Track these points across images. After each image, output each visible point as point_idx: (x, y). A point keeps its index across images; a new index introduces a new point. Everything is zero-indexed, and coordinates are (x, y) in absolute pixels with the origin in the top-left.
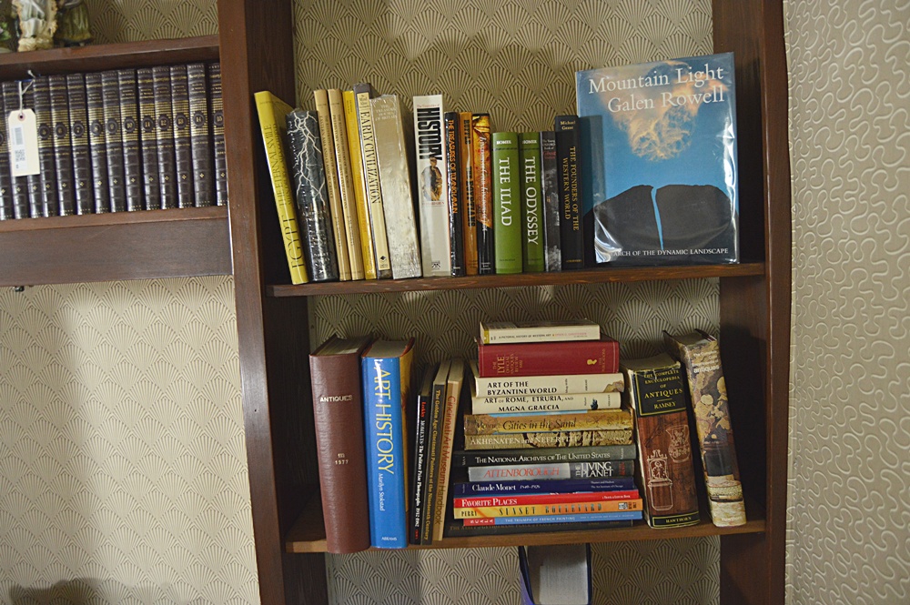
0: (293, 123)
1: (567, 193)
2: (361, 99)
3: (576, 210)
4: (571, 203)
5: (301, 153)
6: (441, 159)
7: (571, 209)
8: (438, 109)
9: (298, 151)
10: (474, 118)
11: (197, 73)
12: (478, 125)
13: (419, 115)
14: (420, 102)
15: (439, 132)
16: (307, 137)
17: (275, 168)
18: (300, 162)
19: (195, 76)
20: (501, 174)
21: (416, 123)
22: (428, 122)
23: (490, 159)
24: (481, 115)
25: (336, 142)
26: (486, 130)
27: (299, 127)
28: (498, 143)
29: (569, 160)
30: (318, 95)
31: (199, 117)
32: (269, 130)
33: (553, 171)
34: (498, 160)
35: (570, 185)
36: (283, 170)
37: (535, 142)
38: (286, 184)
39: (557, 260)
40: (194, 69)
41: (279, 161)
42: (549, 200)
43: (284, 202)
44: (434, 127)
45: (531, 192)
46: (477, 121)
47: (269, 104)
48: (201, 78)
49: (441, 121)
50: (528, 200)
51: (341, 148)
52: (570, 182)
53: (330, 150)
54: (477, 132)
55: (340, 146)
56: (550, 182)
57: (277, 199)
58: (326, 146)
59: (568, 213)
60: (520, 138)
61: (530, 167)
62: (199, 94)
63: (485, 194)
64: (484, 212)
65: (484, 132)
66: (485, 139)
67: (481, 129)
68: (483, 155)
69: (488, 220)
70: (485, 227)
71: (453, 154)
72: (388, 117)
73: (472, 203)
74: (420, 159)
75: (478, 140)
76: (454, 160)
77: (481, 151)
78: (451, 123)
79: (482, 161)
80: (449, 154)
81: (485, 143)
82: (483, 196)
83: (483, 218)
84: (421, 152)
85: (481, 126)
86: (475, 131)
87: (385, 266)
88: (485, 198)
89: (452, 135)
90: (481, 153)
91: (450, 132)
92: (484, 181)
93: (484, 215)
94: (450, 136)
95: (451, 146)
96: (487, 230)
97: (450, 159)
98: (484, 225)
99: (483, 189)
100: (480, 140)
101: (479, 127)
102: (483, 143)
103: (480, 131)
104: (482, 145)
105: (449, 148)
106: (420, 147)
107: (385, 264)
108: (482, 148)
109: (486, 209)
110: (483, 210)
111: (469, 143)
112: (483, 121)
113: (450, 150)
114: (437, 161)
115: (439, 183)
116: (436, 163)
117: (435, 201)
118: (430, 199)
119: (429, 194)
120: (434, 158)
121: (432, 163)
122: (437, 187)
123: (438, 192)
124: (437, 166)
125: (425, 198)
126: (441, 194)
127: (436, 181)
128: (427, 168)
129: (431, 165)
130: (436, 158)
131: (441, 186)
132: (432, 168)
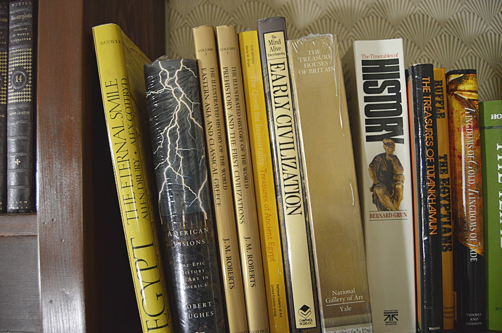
0: (157, 78)
2: (271, 42)
5: (168, 129)
6: (401, 141)
8: (397, 61)
9: (163, 124)
10: (455, 77)
11: (21, 13)
12: (461, 87)
13: (364, 70)
14: (365, 50)
15: (398, 97)
16: (180, 101)
17: (121, 154)
18: (165, 144)
19: (18, 17)
20: (500, 167)
21: (360, 82)
22: (380, 82)
23: (480, 143)
24: (465, 72)
25: (227, 112)
26: (474, 96)
27: (166, 85)
28: (495, 116)
30: (200, 35)
31: (19, 75)
32: (114, 89)
36: (135, 157)
38: (140, 182)
40: (18, 7)
41: (129, 141)
43: (136, 214)
44: (390, 91)
46: (459, 81)
47: (116, 45)
48: (25, 21)
49: (402, 80)
51: (236, 121)
53: (218, 124)
54: (460, 99)
55: (235, 117)
57: (124, 208)
58: (211, 119)
62: (21, 43)
63: (475, 201)
64: (472, 229)
65: (472, 99)
66: (474, 111)
67: (466, 94)
68: (472, 136)
69: (480, 243)
70: (475, 255)
71: (430, 133)
72: (320, 70)
73: (447, 213)
74: (367, 141)
75: (461, 112)
76: (431, 143)
77: (468, 131)
78: (426, 83)
79: (469, 146)
80: (426, 135)
81: (473, 117)
82: (470, 203)
83: (471, 240)
84: (368, 129)
85: (467, 89)
86: (456, 98)
87: (308, 322)
88: (474, 208)
89: (429, 103)
90: (467, 134)
91: (424, 97)
92: (472, 178)
93: (472, 236)
94: (425, 105)
95: (426, 119)
96: (476, 259)
97: (427, 142)
98: (472, 252)
99: (471, 192)
100: (464, 113)
101: (464, 91)
102: (471, 118)
103: (466, 98)
104: (469, 120)
105: (426, 124)
106: (367, 122)
107: (308, 319)
108: (470, 125)
109: (476, 224)
110: (470, 226)
111: (442, 117)
112: (470, 81)
113: (427, 127)
114: (394, 146)
115: (399, 182)
116: (393, 148)
117: (392, 210)
118: (382, 208)
119: (381, 200)
120: (390, 141)
121: (387, 148)
122: (395, 188)
123: (397, 197)
124: (394, 153)
125: (375, 205)
126: (402, 199)
127: (394, 178)
128: (378, 156)
129: (385, 152)
130: (394, 141)
131: (403, 186)
132: (387, 157)
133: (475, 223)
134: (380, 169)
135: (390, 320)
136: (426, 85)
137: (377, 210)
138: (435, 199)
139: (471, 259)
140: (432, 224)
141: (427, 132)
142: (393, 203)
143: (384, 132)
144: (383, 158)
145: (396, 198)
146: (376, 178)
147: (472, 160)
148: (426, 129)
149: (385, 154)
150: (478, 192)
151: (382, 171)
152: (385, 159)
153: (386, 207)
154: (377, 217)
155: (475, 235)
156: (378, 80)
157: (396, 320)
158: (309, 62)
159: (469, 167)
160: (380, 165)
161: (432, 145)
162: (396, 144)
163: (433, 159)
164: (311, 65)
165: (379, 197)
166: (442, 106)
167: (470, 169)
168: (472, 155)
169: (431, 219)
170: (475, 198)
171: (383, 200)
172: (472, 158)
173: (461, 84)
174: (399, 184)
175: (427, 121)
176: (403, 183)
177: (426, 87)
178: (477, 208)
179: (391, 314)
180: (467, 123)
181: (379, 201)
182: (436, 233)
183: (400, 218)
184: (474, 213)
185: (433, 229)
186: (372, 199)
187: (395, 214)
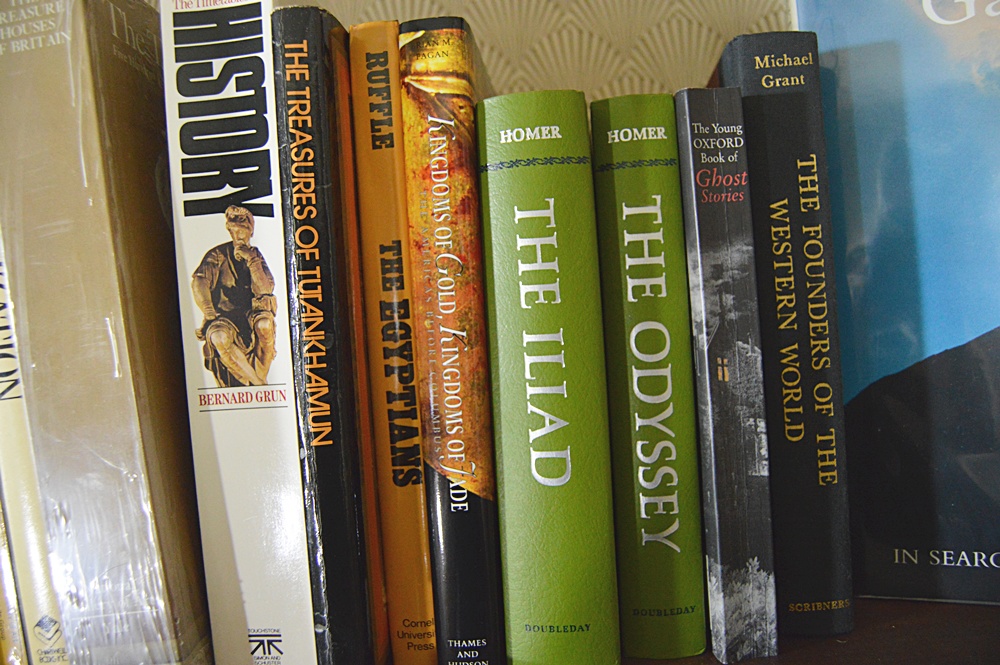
1: (789, 337)
3: (826, 405)
4: (809, 378)
6: (268, 211)
7: (808, 401)
8: (256, 9)
10: (406, 39)
12: (419, 65)
13: (179, 37)
15: (259, 102)
20: (523, 267)
21: (171, 68)
22: (218, 65)
23: (475, 206)
24: (430, 24)
26: (453, 85)
28: (508, 136)
29: (794, 206)
33: (738, 254)
34: (506, 212)
35: (801, 307)
37: (661, 133)
39: (762, 614)
42: (725, 374)
44: (240, 85)
45: (650, 342)
46: (416, 48)
49: (266, 56)
50: (636, 374)
52: (802, 293)
54: (417, 96)
56: (729, 299)
59: (795, 419)
60: (597, 120)
61: (644, 237)
63: (457, 356)
64: (451, 430)
65: (444, 95)
66: (452, 123)
67: (432, 81)
68: (446, 189)
69: (474, 466)
70: (462, 495)
71: (307, 185)
72: (36, 42)
73: (404, 388)
74: (186, 215)
75: (420, 128)
76: (310, 212)
77: (435, 176)
78: (296, 56)
79: (440, 216)
80: (295, 190)
81: (450, 139)
82: (445, 364)
83: (450, 456)
84: (189, 186)
85: (433, 68)
86: (408, 92)
87: (56, 655)
88: (457, 374)
89: (302, 107)
90: (435, 183)
91: (289, 93)
92: (448, 299)
93: (452, 446)
94: (290, 112)
95: (295, 150)
96: (466, 505)
97: (298, 208)
98: (454, 488)
99: (446, 334)
100: (427, 130)
101: (427, 74)
102: (444, 142)
103: (431, 90)
104: (440, 150)
105: (293, 162)
106: (186, 166)
107: (56, 648)
108: (440, 162)
109: (461, 417)
110: (448, 422)
111: (387, 146)
112: (441, 47)
113: (297, 170)
114: (251, 222)
115: (263, 314)
116: (248, 228)
117: (251, 384)
118: (228, 378)
119: (225, 360)
120: (243, 211)
121: (236, 229)
122: (255, 330)
123: (263, 352)
124: (253, 243)
125: (212, 373)
126: (273, 357)
127: (254, 304)
128: (214, 250)
129: (231, 240)
130: (250, 210)
131: (274, 324)
132: (235, 253)
133: (460, 413)
134: (219, 282)
135: (265, 653)
136: (296, 60)
137: (216, 385)
138: (324, 354)
139: (453, 505)
140: (315, 420)
141: (298, 183)
142: (253, 366)
143: (228, 190)
144: (226, 256)
145: (260, 353)
146: (211, 305)
147: (449, 253)
148: (296, 174)
149: (230, 245)
150: (464, 334)
151: (226, 289)
152: (232, 257)
153: (237, 377)
154: (218, 402)
155: (460, 445)
156: (214, 61)
157: (279, 654)
158: (11, 24)
159: (441, 271)
160: (221, 273)
161: (313, 216)
162: (256, 219)
163: (316, 251)
164: (16, 30)
165: (220, 352)
166: (386, 118)
167: (443, 275)
168: (449, 240)
169: (313, 406)
170: (457, 349)
171: (231, 359)
172: (447, 246)
173: (418, 55)
174: (264, 319)
175: (297, 155)
176: (274, 315)
177: (296, 65)
178: (463, 374)
179: (266, 639)
180: (434, 156)
181: (219, 362)
182: (331, 442)
183: (272, 404)
184: (456, 388)
185: (321, 432)
186: (203, 358)
187: (259, 395)
